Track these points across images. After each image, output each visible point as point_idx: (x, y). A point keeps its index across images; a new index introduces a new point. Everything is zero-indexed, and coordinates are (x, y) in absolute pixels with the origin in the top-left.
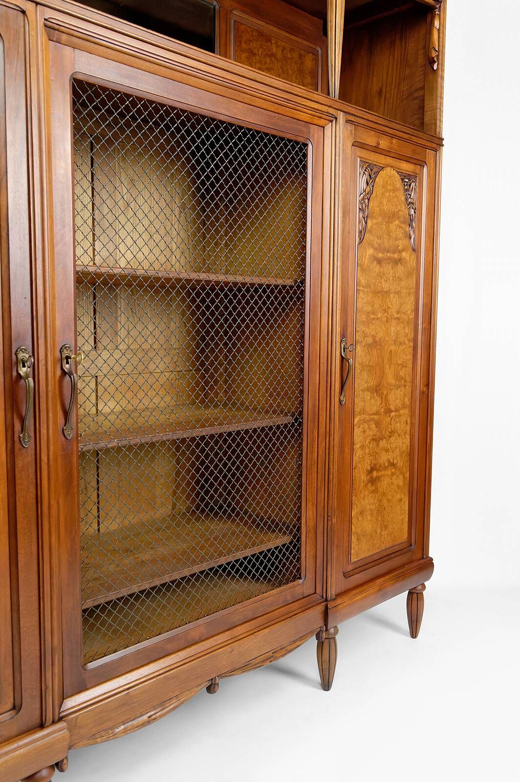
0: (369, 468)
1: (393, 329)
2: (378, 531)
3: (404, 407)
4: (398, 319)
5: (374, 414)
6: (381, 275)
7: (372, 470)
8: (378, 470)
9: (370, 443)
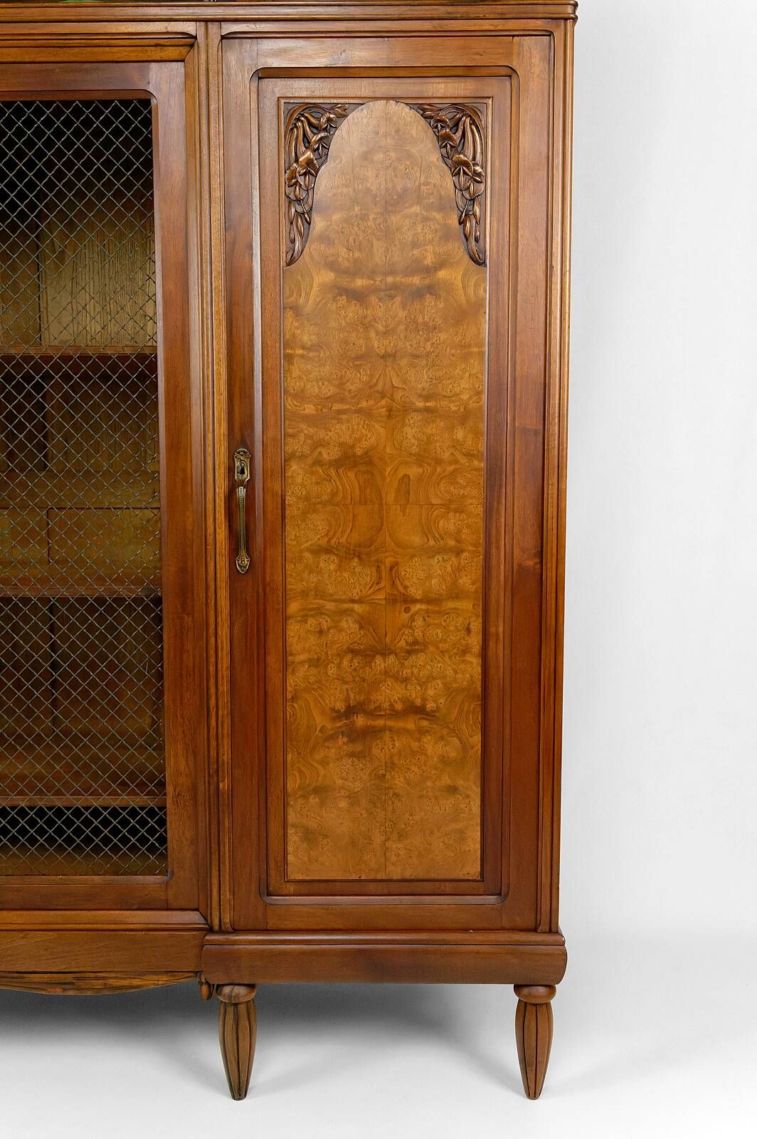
0: (341, 706)
1: (410, 432)
2: (378, 839)
3: (456, 593)
4: (427, 410)
5: (353, 601)
6: (365, 325)
7: (350, 711)
8: (371, 714)
9: (340, 656)
